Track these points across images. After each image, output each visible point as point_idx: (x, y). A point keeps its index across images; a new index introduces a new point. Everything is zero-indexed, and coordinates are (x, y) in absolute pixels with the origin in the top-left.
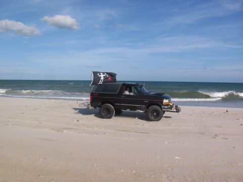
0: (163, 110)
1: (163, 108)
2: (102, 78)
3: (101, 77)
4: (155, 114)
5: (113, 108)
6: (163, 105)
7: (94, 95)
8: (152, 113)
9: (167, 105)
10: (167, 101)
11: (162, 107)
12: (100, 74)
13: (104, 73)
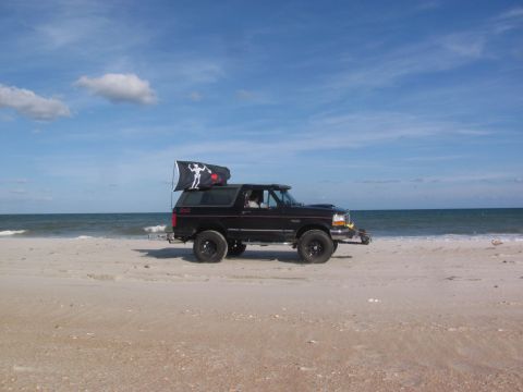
0: (334, 238)
1: (334, 234)
2: (198, 176)
3: (194, 173)
4: (316, 248)
5: (223, 238)
6: (332, 228)
7: (181, 211)
8: (310, 246)
9: (343, 227)
10: (342, 219)
11: (331, 231)
12: (193, 167)
13: (201, 165)
